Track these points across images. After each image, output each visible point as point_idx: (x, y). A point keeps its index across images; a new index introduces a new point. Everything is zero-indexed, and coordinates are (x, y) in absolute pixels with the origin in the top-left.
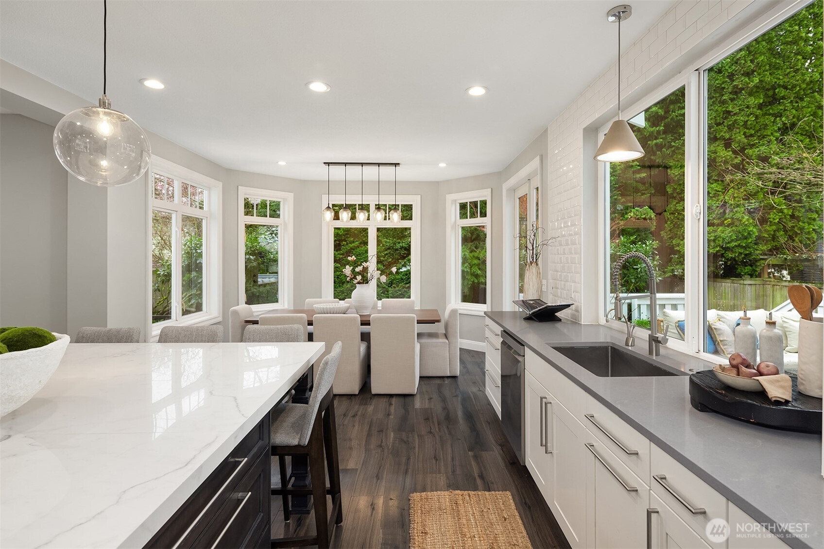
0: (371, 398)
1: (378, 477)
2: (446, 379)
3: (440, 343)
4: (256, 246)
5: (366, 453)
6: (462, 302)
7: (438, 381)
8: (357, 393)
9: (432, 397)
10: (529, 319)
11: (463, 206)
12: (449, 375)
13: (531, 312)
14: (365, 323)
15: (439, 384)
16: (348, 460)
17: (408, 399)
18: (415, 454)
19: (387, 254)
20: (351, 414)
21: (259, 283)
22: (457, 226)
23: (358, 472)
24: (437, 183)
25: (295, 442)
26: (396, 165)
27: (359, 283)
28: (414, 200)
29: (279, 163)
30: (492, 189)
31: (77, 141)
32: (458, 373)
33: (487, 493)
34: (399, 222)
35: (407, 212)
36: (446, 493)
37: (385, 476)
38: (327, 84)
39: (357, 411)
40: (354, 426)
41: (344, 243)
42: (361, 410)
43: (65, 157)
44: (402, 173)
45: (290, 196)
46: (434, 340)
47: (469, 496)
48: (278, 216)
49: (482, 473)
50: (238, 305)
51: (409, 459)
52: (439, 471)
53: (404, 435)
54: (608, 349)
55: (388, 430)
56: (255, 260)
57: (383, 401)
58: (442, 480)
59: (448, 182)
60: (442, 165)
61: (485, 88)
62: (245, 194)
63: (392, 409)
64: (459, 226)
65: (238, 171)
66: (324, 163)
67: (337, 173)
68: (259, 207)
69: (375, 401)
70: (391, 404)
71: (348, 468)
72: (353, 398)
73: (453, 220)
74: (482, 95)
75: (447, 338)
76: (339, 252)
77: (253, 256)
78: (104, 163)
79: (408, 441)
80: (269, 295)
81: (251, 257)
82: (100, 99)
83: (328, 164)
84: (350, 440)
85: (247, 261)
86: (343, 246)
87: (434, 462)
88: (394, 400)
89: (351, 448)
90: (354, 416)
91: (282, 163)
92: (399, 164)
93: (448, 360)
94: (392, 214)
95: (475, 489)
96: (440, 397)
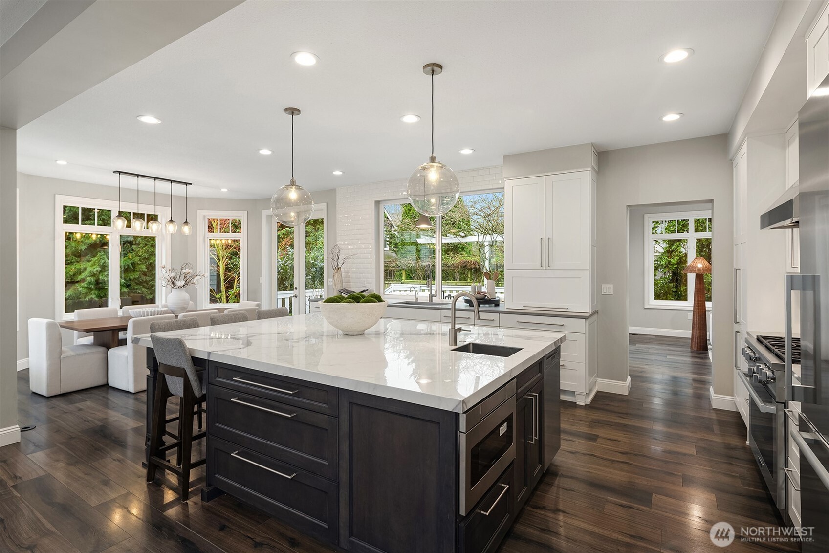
22: (206, 238)
26: (186, 184)
29: (57, 162)
30: (248, 212)
59: (199, 199)
66: (114, 172)
83: (120, 172)
92: (189, 183)
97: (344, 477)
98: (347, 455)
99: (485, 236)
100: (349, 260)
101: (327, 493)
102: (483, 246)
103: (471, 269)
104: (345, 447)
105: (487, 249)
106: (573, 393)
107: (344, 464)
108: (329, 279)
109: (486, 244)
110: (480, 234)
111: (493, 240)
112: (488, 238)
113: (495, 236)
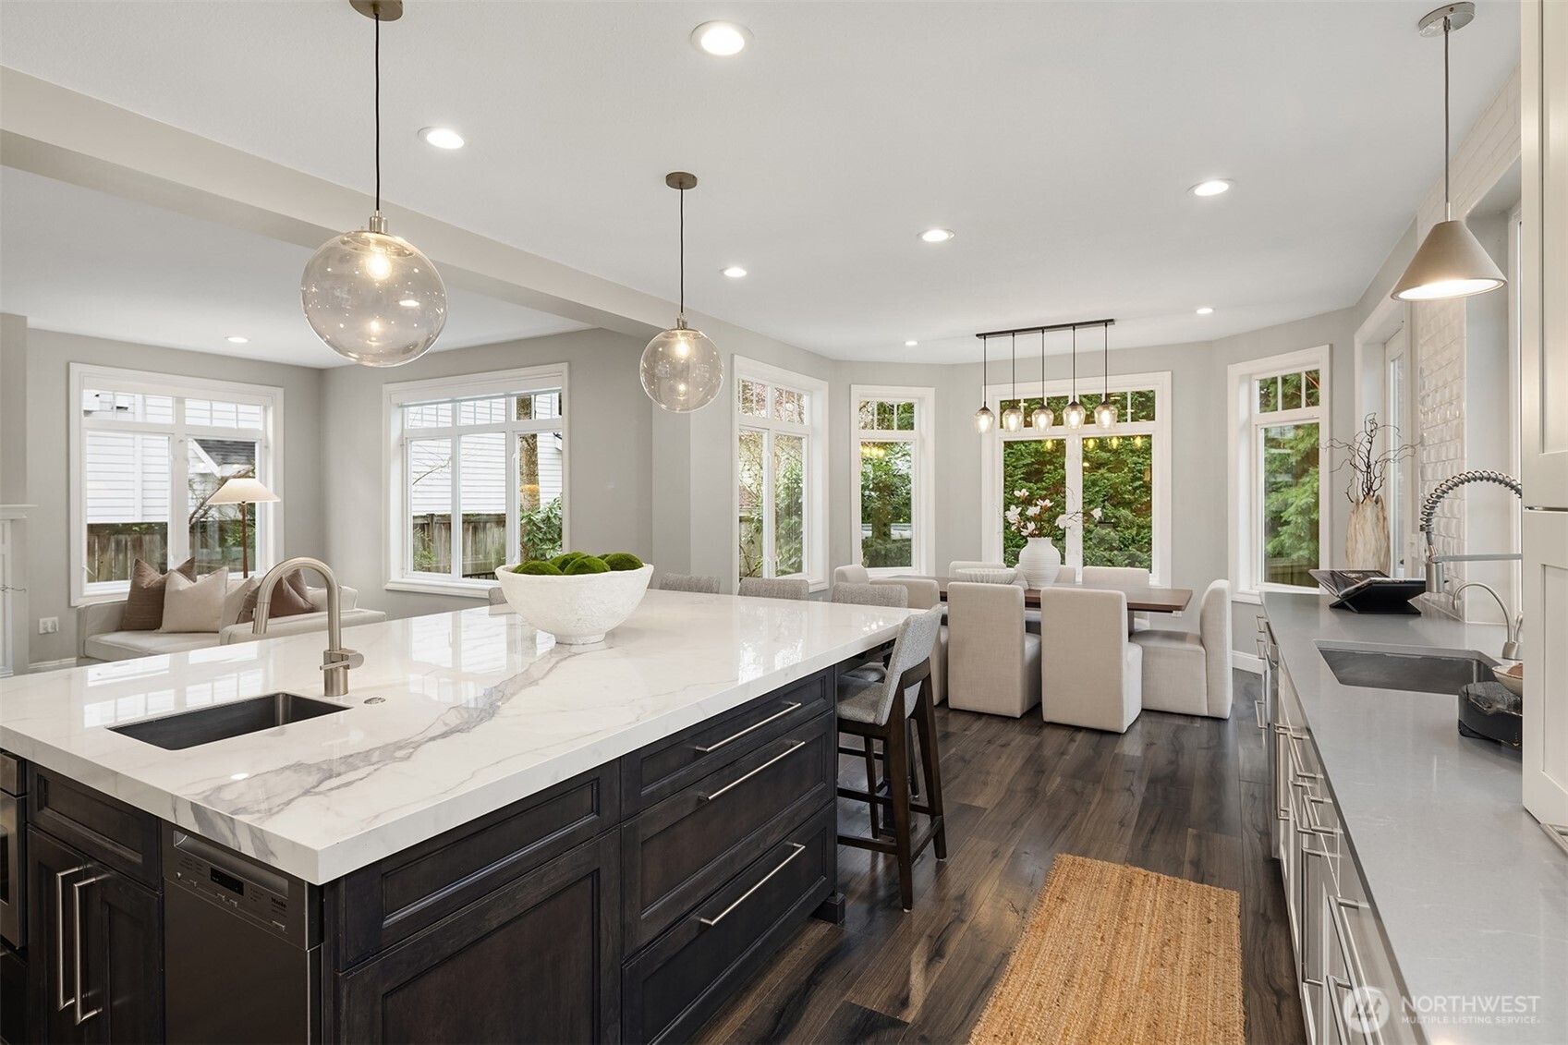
0: (1041, 727)
1: (1016, 824)
2: (1199, 721)
3: (1188, 650)
4: (881, 476)
5: (1006, 794)
6: (1265, 581)
7: (1180, 722)
8: (1019, 716)
9: (1155, 742)
10: (1338, 607)
11: (1268, 388)
12: (1206, 714)
13: (1341, 593)
14: (1033, 603)
15: (1179, 726)
16: (976, 796)
17: (1107, 739)
18: (1087, 812)
19: (1137, 488)
20: (1000, 742)
21: (893, 537)
22: (1253, 427)
23: (985, 814)
24: (1209, 344)
25: (870, 719)
26: (1106, 322)
27: (1032, 535)
28: (1157, 383)
29: (906, 343)
30: (1331, 346)
31: (659, 367)
32: (1227, 713)
33: (1193, 884)
34: (1114, 426)
35: (1144, 405)
36: (1118, 867)
37: (1026, 825)
38: (948, 231)
39: (1011, 741)
40: (1000, 758)
41: (1048, 467)
42: (1019, 739)
43: (650, 387)
44: (1118, 336)
45: (930, 393)
46: (1174, 645)
47: (1158, 879)
48: (911, 426)
49: (1199, 860)
50: (851, 564)
51: (1074, 814)
52: (1120, 840)
53: (1078, 785)
54: (1472, 664)
55: (1054, 773)
56: (879, 498)
57: (1061, 735)
58: (1123, 851)
59: (1232, 339)
60: (1205, 311)
61: (1228, 180)
62: (861, 396)
63: (1073, 748)
64: (1259, 427)
65: (849, 361)
66: (977, 335)
67: (1000, 347)
68: (901, 409)
69: (1046, 732)
70: (1072, 740)
71: (973, 804)
72: (1010, 723)
73: (1243, 413)
74: (1222, 194)
75: (1202, 643)
76: (1039, 485)
77: (875, 491)
78: (682, 387)
79: (1082, 793)
80: (901, 555)
81: (873, 493)
82: (678, 320)
83: (984, 336)
84: (988, 773)
85: (865, 500)
86: (1048, 473)
87: (1117, 826)
88: (1080, 736)
89: (985, 784)
90: (1003, 746)
91: (911, 343)
92: (1112, 320)
93: (1205, 684)
94: (1099, 413)
95: (1177, 873)
96: (1172, 744)
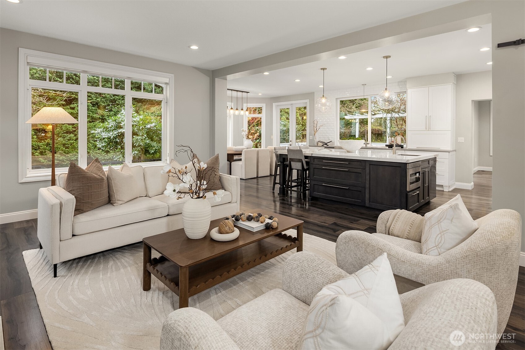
26: (247, 92)
60: (260, 94)
97: (367, 186)
98: (368, 179)
99: (387, 114)
100: (322, 127)
101: (361, 191)
102: (386, 119)
103: (375, 134)
104: (368, 177)
105: (388, 122)
106: (442, 186)
107: (367, 182)
108: (310, 137)
109: (388, 119)
110: (384, 113)
111: (392, 116)
112: (389, 115)
113: (394, 114)
